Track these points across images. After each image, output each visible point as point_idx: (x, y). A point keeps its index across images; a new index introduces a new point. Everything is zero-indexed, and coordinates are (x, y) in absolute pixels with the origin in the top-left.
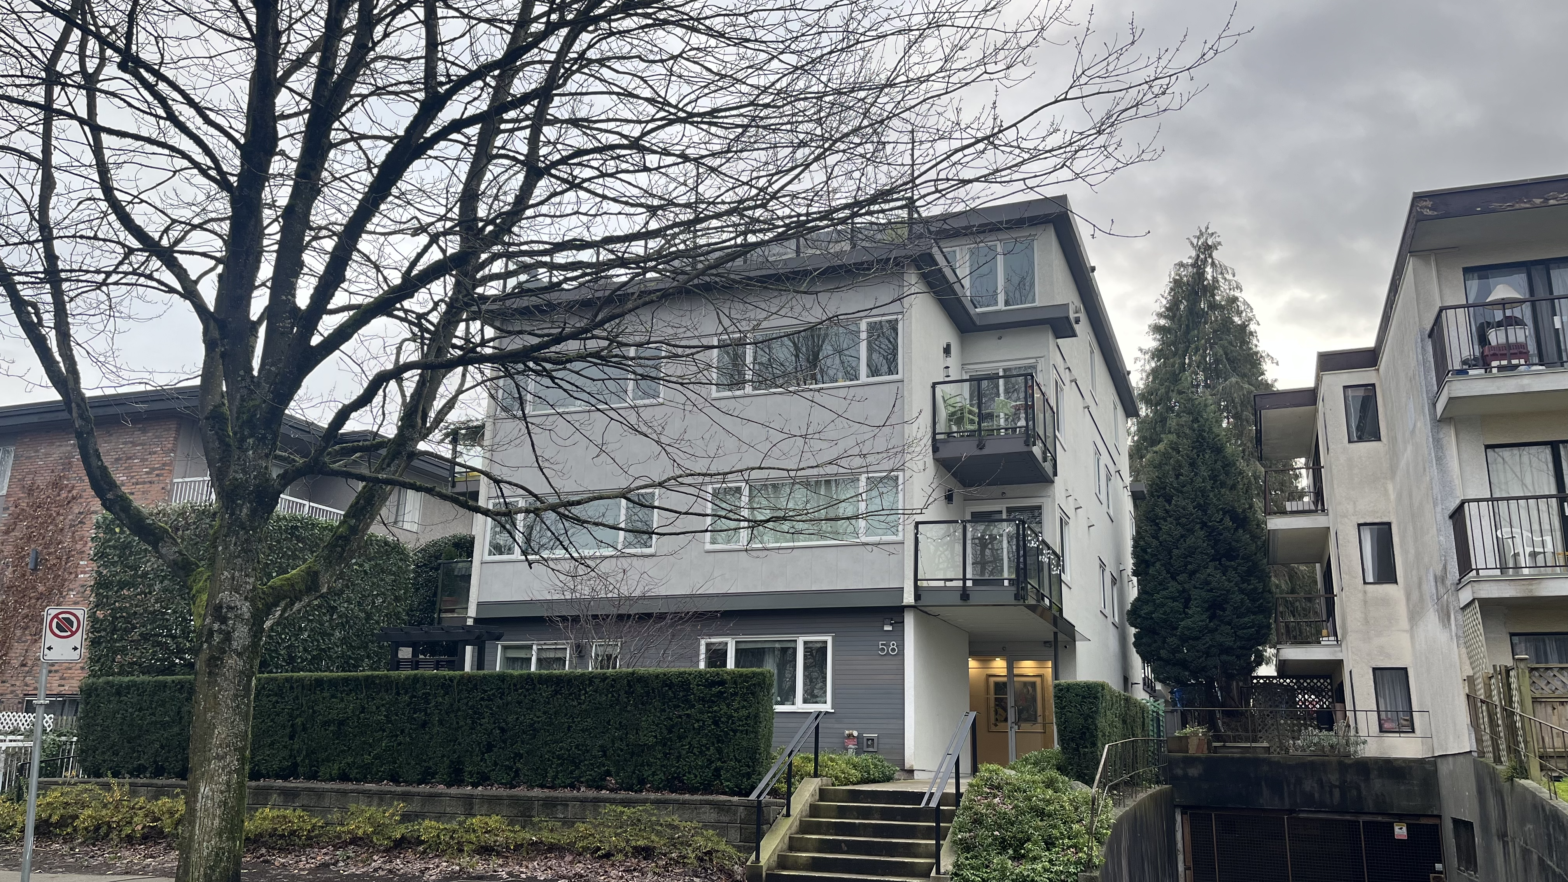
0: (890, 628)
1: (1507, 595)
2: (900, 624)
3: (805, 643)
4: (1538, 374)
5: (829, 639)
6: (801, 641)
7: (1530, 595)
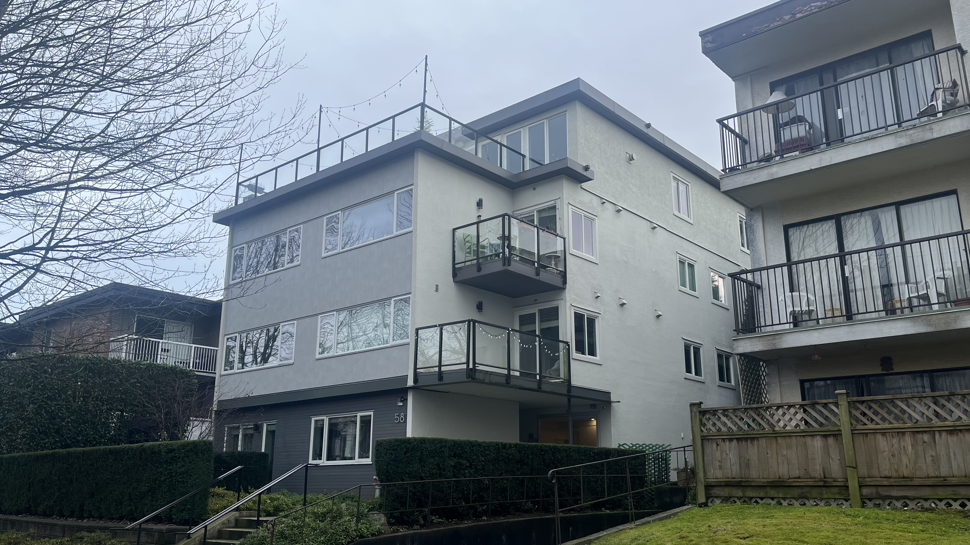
0: (401, 404)
1: (757, 350)
2: (405, 401)
3: (361, 417)
4: (795, 158)
5: (372, 413)
6: (359, 415)
7: (773, 348)
